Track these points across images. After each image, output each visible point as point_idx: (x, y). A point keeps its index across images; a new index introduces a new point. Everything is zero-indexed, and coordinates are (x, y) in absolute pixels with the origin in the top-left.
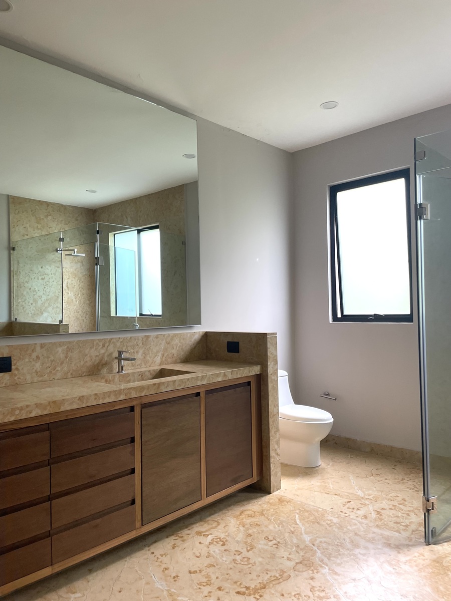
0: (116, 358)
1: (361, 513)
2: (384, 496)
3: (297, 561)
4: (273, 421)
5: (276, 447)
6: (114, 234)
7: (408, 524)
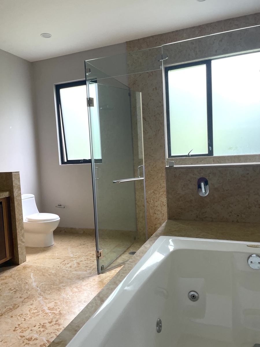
1: (69, 265)
2: (84, 254)
3: (25, 297)
4: (19, 224)
5: (22, 238)
7: (92, 266)
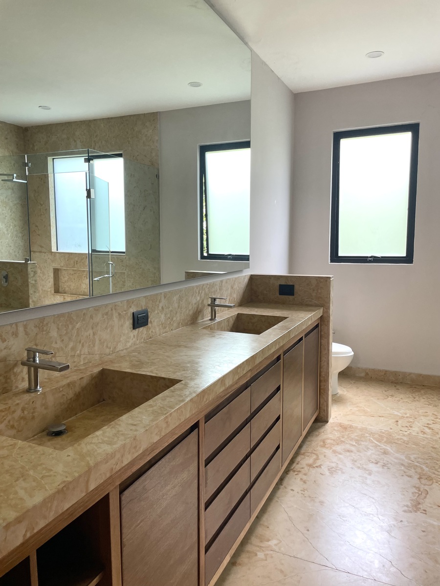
0: (209, 305)
6: (53, 159)
